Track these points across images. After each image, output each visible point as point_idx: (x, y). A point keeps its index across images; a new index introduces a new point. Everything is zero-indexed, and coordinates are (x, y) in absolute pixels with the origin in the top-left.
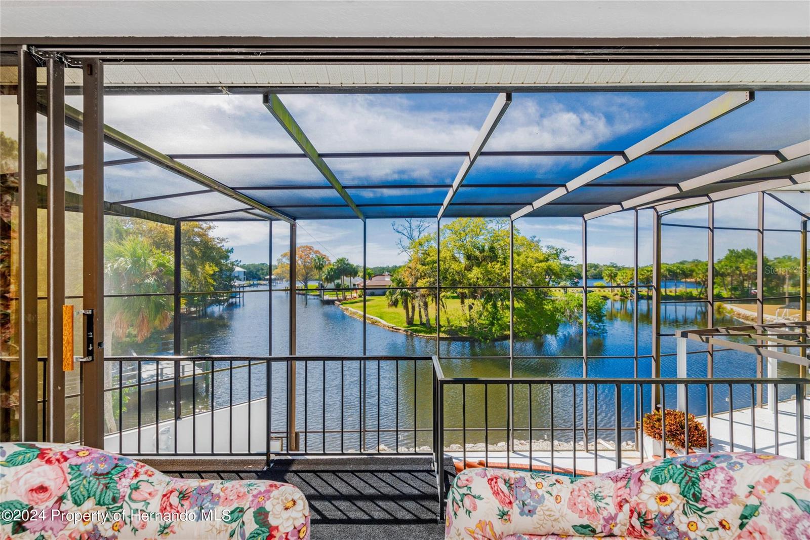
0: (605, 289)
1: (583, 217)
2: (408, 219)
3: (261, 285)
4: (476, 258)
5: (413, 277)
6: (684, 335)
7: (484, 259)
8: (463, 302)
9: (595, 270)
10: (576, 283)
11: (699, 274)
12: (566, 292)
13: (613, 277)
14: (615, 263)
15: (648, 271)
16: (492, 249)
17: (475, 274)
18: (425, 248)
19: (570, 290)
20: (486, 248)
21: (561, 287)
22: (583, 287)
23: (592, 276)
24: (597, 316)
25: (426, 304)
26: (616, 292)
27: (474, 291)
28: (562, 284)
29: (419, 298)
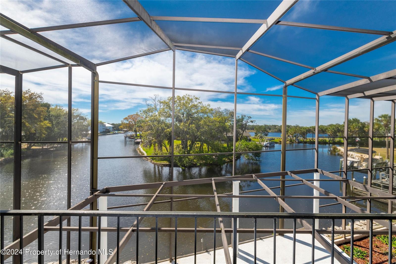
3: (120, 133)
11: (329, 131)
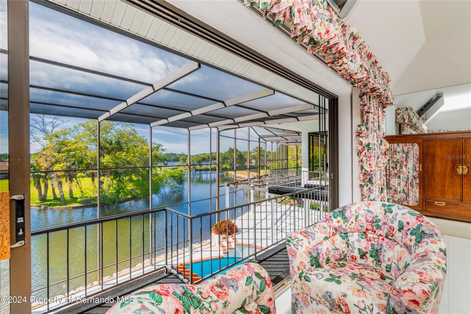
0: (180, 167)
1: (188, 129)
2: (41, 115)
4: (107, 148)
5: (49, 162)
6: (228, 185)
7: (113, 149)
8: (93, 180)
9: (174, 156)
10: (166, 164)
12: (161, 169)
13: (184, 160)
14: (184, 153)
15: (200, 157)
16: (118, 143)
17: (106, 159)
18: (61, 140)
19: (162, 168)
20: (113, 142)
21: (159, 167)
22: (188, 166)
23: (173, 160)
24: (180, 181)
25: (60, 183)
26: (186, 168)
27: (104, 170)
28: (159, 164)
29: (55, 179)
